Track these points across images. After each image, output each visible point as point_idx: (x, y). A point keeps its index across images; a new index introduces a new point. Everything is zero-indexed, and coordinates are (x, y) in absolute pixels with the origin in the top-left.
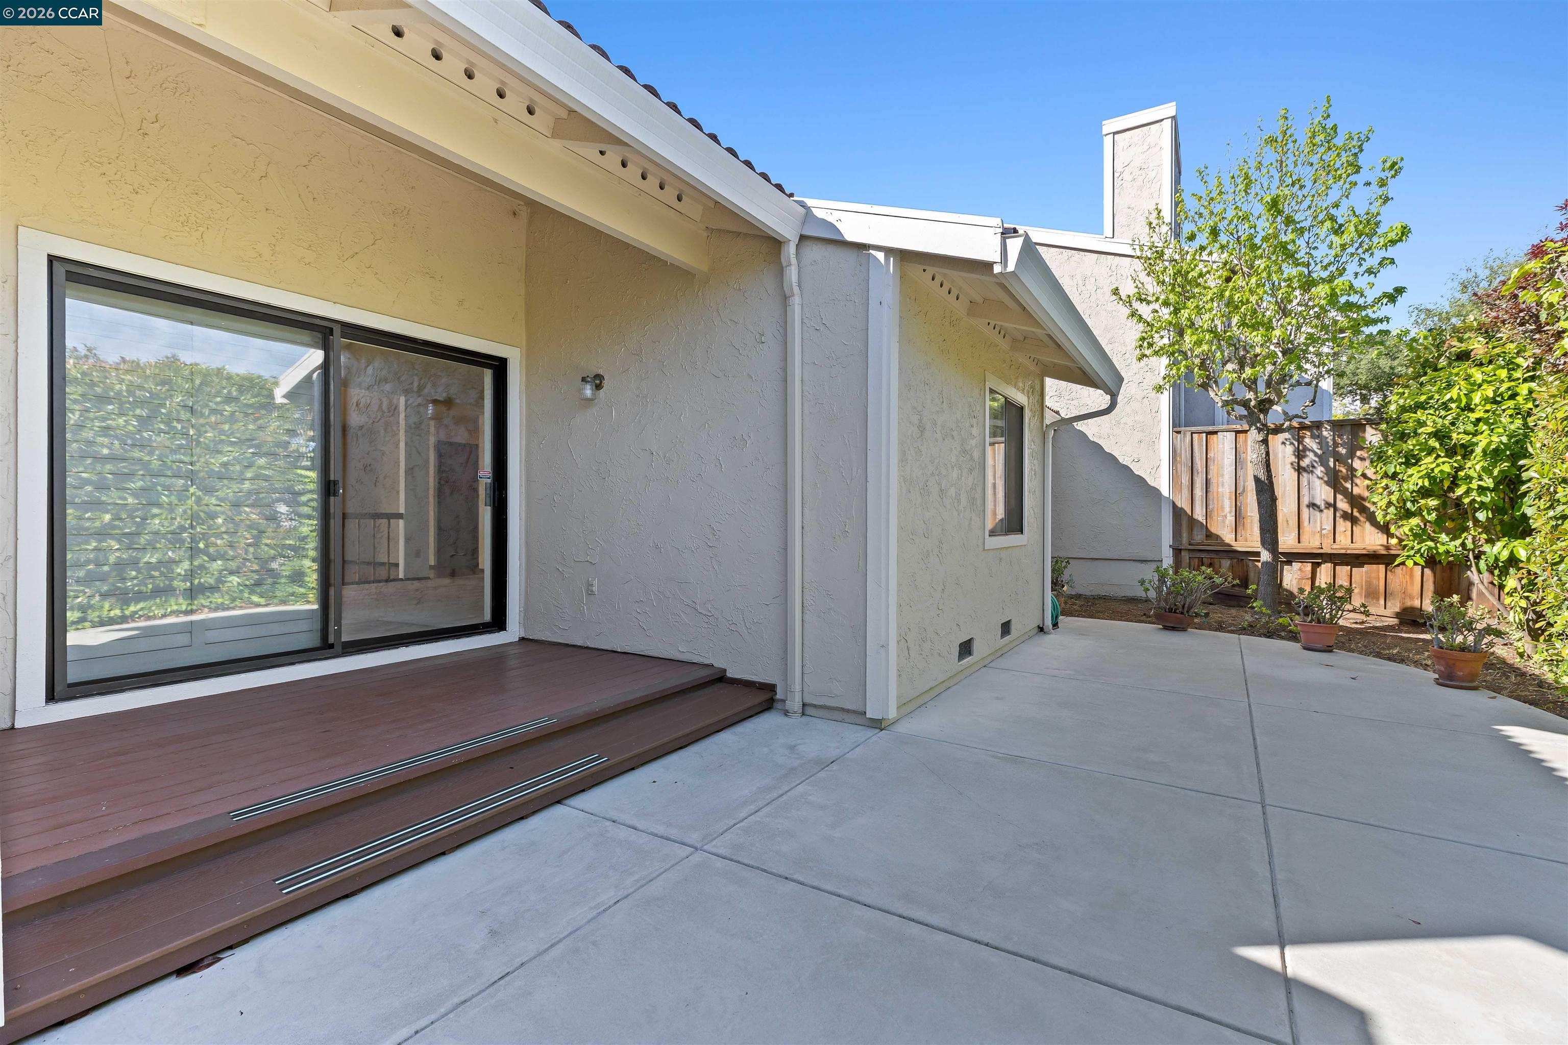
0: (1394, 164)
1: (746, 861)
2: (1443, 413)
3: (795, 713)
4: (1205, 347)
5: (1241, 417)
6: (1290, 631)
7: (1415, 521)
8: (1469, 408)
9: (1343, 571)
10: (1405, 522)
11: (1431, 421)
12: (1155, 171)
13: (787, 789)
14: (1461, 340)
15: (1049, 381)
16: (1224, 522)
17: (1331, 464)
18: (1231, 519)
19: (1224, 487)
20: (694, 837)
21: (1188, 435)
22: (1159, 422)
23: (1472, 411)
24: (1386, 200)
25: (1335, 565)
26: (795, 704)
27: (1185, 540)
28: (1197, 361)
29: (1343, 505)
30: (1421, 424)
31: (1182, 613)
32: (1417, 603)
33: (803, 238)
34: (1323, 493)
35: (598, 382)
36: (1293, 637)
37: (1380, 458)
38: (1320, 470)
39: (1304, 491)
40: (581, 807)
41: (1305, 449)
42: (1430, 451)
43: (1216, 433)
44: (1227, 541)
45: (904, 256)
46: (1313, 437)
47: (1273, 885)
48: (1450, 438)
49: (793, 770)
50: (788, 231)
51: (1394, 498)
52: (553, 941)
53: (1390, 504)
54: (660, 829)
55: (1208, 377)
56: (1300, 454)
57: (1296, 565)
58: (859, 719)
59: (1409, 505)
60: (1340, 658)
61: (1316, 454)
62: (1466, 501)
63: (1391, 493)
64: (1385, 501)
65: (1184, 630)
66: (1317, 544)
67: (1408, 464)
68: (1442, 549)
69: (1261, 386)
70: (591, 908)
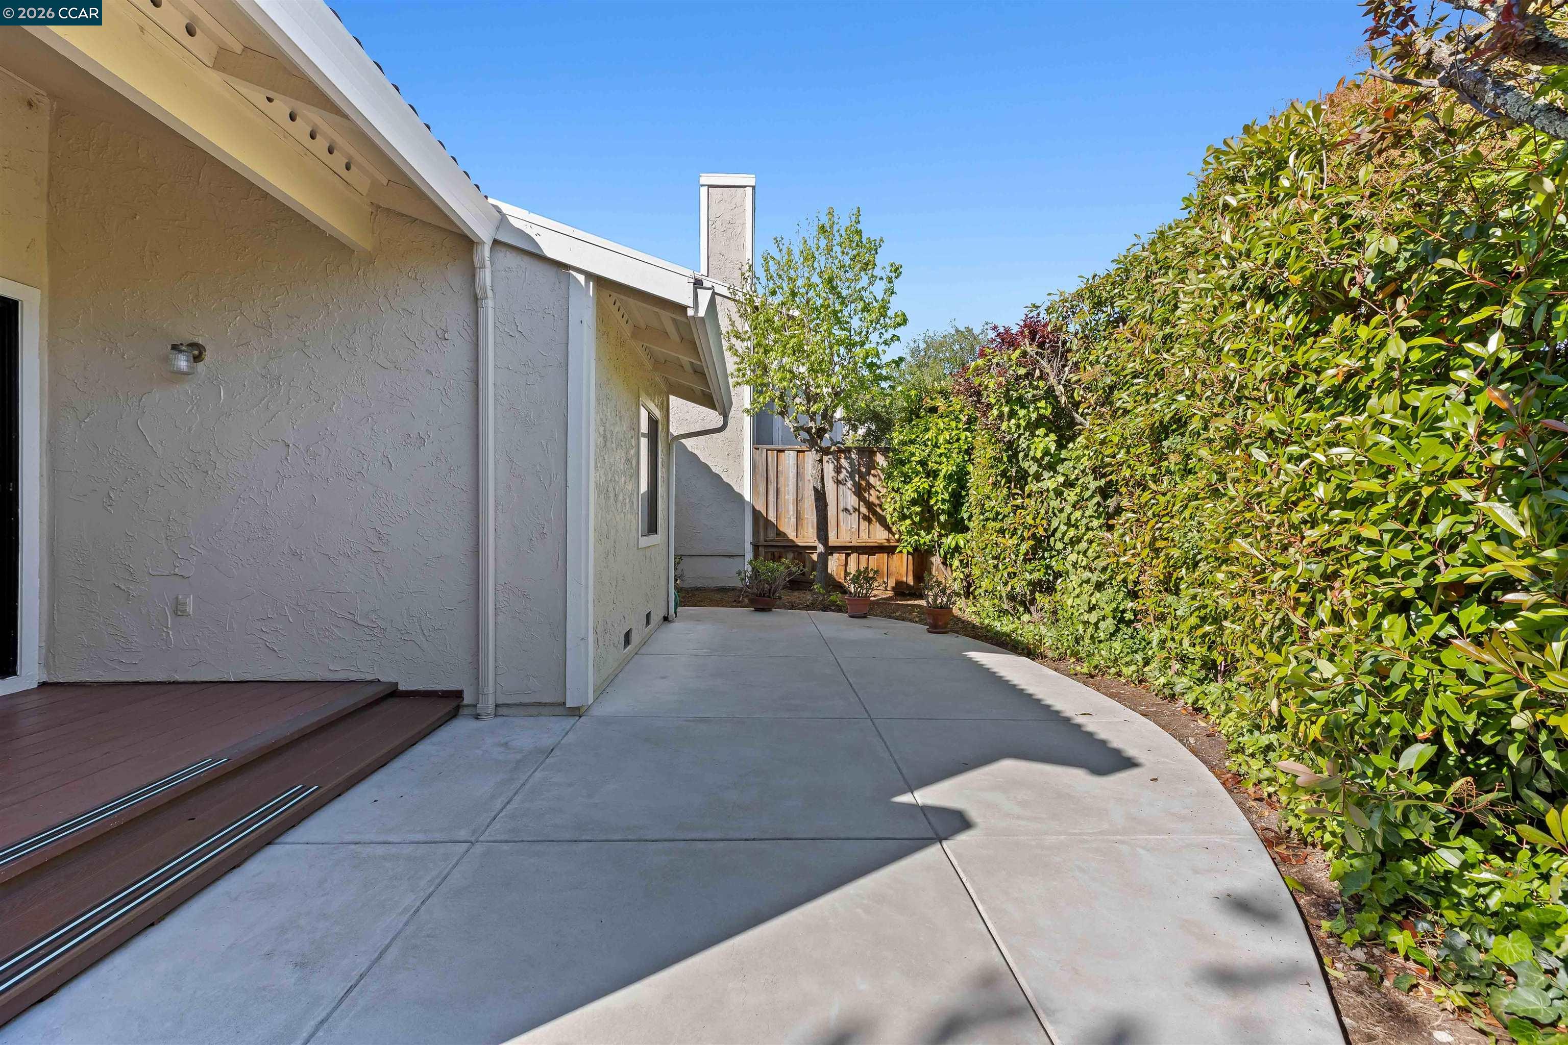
0: (897, 269)
1: (529, 839)
2: (924, 448)
3: (489, 715)
4: (785, 384)
5: (804, 441)
6: (838, 605)
7: (908, 522)
8: (936, 446)
9: (864, 558)
10: (903, 523)
11: (919, 453)
12: (740, 228)
13: (525, 778)
14: (932, 399)
15: (672, 398)
16: (789, 523)
17: (857, 479)
18: (793, 520)
19: (789, 496)
20: (463, 834)
21: (765, 451)
22: (743, 439)
23: (939, 448)
24: (893, 293)
25: (859, 554)
26: (486, 705)
27: (762, 538)
28: (778, 394)
29: (864, 510)
30: (913, 454)
31: (769, 597)
32: (904, 579)
33: (496, 242)
34: (852, 500)
35: (197, 352)
36: (839, 609)
37: (889, 477)
38: (849, 483)
39: (841, 499)
40: (305, 840)
41: (841, 467)
42: (917, 473)
43: (783, 451)
44: (791, 537)
45: (601, 282)
46: (846, 458)
47: (895, 762)
48: (927, 465)
49: (519, 762)
50: (484, 232)
51: (897, 505)
52: (380, 949)
53: (895, 510)
54: (420, 837)
55: (785, 407)
56: (838, 470)
57: (836, 555)
58: (558, 710)
59: (905, 510)
60: (872, 621)
61: (848, 471)
62: (935, 508)
63: (895, 502)
64: (892, 507)
65: (769, 610)
66: (848, 539)
67: (905, 482)
68: (922, 541)
69: (818, 418)
70: (400, 914)
